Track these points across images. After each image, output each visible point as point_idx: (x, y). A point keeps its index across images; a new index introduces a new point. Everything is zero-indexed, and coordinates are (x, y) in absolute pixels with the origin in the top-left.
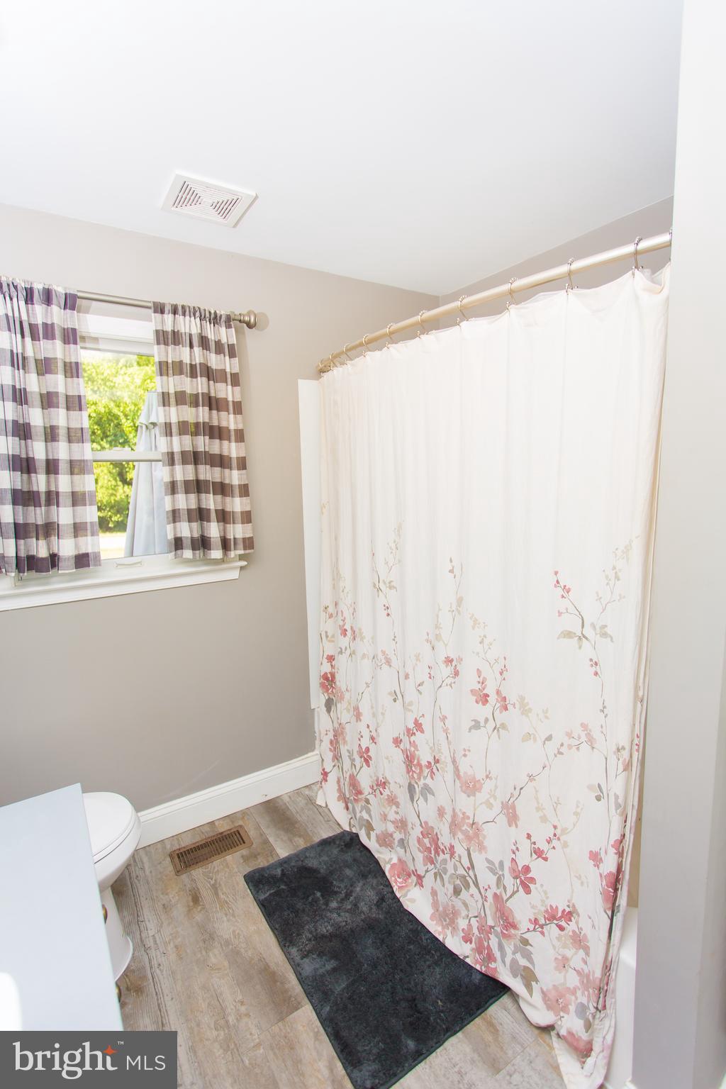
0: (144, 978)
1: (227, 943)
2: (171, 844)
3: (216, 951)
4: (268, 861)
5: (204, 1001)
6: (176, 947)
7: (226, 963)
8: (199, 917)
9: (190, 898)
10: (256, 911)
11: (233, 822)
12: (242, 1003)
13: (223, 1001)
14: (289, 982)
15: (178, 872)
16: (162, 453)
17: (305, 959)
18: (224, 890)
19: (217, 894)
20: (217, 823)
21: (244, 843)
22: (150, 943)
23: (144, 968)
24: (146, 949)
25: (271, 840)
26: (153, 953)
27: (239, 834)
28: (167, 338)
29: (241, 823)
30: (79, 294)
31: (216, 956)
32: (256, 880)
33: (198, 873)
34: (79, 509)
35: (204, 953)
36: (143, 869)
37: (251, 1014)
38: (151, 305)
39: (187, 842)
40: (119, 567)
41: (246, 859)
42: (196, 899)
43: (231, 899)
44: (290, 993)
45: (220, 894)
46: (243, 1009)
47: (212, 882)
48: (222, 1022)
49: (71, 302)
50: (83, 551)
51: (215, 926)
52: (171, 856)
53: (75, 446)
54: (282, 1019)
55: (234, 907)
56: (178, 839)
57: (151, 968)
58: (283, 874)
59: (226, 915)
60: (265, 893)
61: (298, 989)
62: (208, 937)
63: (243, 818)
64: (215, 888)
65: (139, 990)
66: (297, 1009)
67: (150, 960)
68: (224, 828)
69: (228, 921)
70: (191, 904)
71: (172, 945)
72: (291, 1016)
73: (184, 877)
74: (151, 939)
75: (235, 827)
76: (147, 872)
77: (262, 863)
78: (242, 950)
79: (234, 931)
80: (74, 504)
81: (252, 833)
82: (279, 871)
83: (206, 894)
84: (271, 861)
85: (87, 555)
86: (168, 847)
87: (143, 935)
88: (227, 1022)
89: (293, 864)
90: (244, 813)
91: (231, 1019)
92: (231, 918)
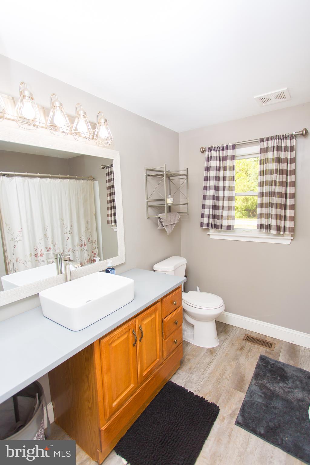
0: (215, 352)
1: (239, 364)
2: (248, 333)
3: (235, 363)
4: (273, 358)
5: (222, 368)
6: (227, 353)
7: (234, 367)
8: (238, 353)
9: (240, 347)
10: (255, 365)
11: (273, 341)
12: (230, 377)
13: (226, 372)
14: (246, 386)
15: (243, 340)
16: (258, 193)
17: (255, 386)
18: (252, 353)
19: (248, 352)
20: (267, 337)
21: (271, 348)
22: (222, 347)
23: (216, 351)
24: (220, 348)
25: (281, 354)
26: (221, 350)
27: (272, 345)
28: (264, 151)
29: (276, 343)
30: (236, 144)
31: (234, 363)
32: (263, 359)
33: (248, 344)
34: (230, 211)
35: (232, 360)
36: (236, 332)
37: (229, 380)
38: (258, 140)
39: (253, 335)
40: (244, 232)
41: (266, 352)
42: (242, 349)
43: (251, 357)
44: (243, 388)
45: (249, 353)
46: (228, 378)
47: (250, 349)
48: (222, 375)
49: (234, 147)
50: (230, 224)
51: (240, 358)
52: (246, 335)
53: (231, 192)
54: (235, 389)
55: (249, 359)
56: (252, 333)
57: (218, 352)
58: (273, 364)
59: (246, 358)
60: (261, 363)
61: (246, 389)
62: (236, 358)
63: (278, 342)
64: (249, 351)
65: (212, 353)
66: (241, 392)
67: (219, 350)
68: (269, 340)
69: (245, 360)
70: (239, 349)
71: (226, 352)
72: (238, 392)
73: (244, 342)
74: (223, 347)
75: (273, 342)
76: (236, 334)
77: (271, 357)
78: (241, 368)
79: (244, 363)
80: (228, 210)
81: (277, 348)
82: (273, 363)
83: (245, 350)
84: (274, 359)
85: (230, 226)
86: (247, 333)
87: (222, 345)
88: (223, 376)
89: (280, 365)
90: (280, 341)
91: (224, 377)
92: (246, 360)
